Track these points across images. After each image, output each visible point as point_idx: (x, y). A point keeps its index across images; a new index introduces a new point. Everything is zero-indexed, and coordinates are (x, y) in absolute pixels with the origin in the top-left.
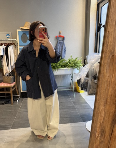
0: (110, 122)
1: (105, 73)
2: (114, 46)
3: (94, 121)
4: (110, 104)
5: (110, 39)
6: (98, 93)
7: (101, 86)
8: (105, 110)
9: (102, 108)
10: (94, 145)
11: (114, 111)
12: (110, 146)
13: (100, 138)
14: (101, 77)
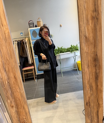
0: (94, 79)
1: (84, 48)
2: (85, 32)
3: (83, 79)
4: (91, 67)
5: (82, 28)
6: (82, 60)
7: (82, 56)
8: (89, 71)
9: (86, 69)
10: (87, 97)
11: (95, 71)
12: (98, 97)
13: (90, 92)
14: (81, 50)
